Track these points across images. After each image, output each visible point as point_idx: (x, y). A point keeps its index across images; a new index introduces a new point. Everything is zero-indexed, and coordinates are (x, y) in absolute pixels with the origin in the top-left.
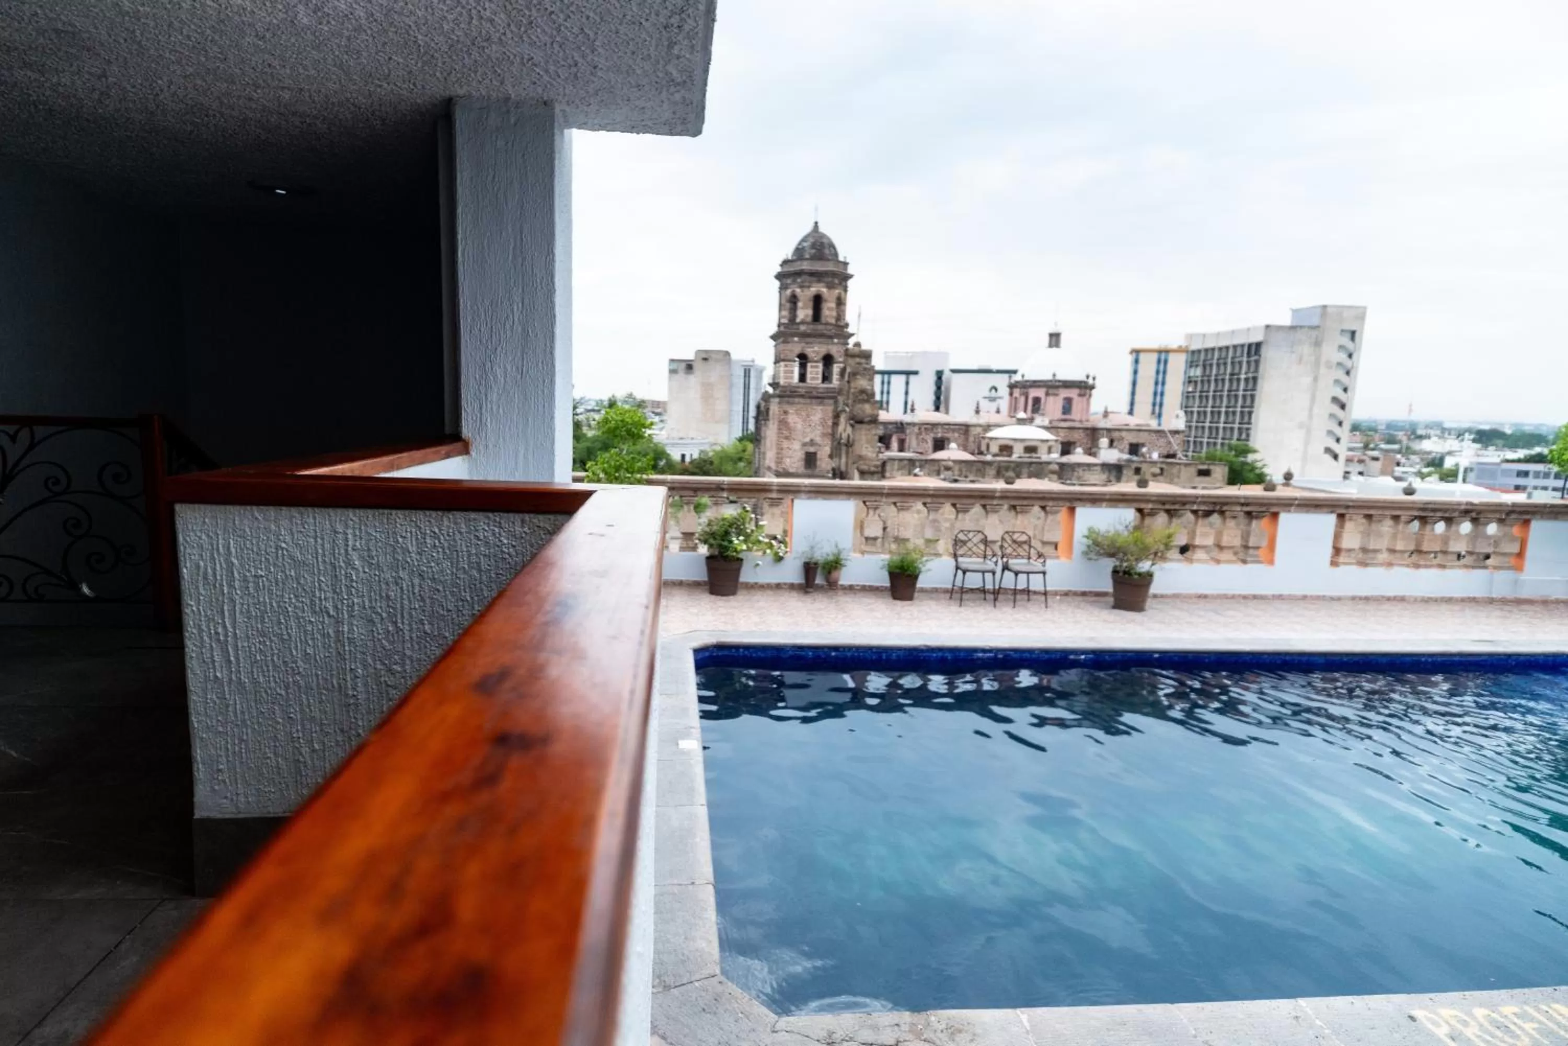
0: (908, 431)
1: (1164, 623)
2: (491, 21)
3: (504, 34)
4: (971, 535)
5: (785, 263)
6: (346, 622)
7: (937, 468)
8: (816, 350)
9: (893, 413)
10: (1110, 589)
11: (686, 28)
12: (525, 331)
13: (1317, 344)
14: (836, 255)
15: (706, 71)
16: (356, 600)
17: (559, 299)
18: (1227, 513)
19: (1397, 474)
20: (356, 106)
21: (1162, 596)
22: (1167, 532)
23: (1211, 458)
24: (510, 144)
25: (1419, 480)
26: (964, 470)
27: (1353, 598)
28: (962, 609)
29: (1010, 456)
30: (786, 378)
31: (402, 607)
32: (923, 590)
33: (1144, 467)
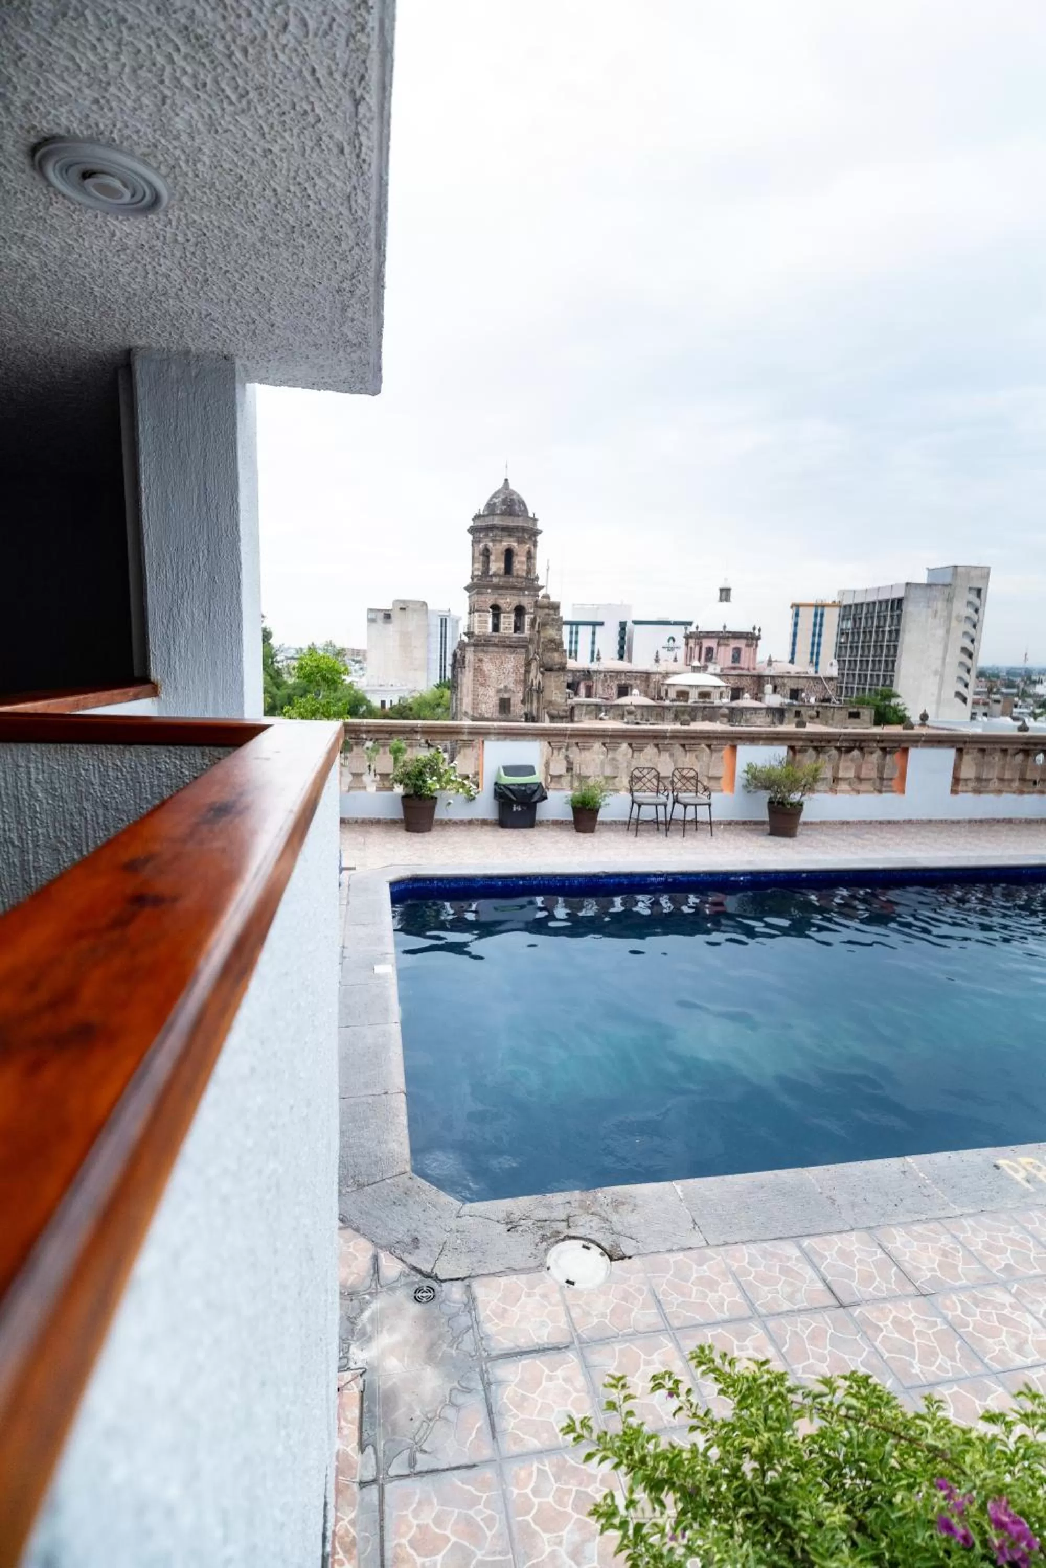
0: (595, 678)
1: (812, 846)
2: (167, 277)
3: (181, 290)
4: (645, 772)
5: (477, 517)
6: (31, 852)
7: (621, 712)
8: (508, 602)
9: (582, 662)
10: (767, 819)
11: (358, 292)
12: (212, 579)
13: (950, 600)
14: (526, 510)
15: (380, 334)
16: (40, 831)
17: (244, 547)
18: (865, 749)
19: (1014, 715)
20: (33, 353)
21: (812, 823)
22: (815, 766)
23: (861, 702)
24: (191, 396)
25: (1032, 719)
26: (645, 714)
27: (970, 821)
28: (638, 839)
29: (687, 701)
30: (480, 627)
31: (87, 837)
32: (603, 823)
33: (803, 710)
